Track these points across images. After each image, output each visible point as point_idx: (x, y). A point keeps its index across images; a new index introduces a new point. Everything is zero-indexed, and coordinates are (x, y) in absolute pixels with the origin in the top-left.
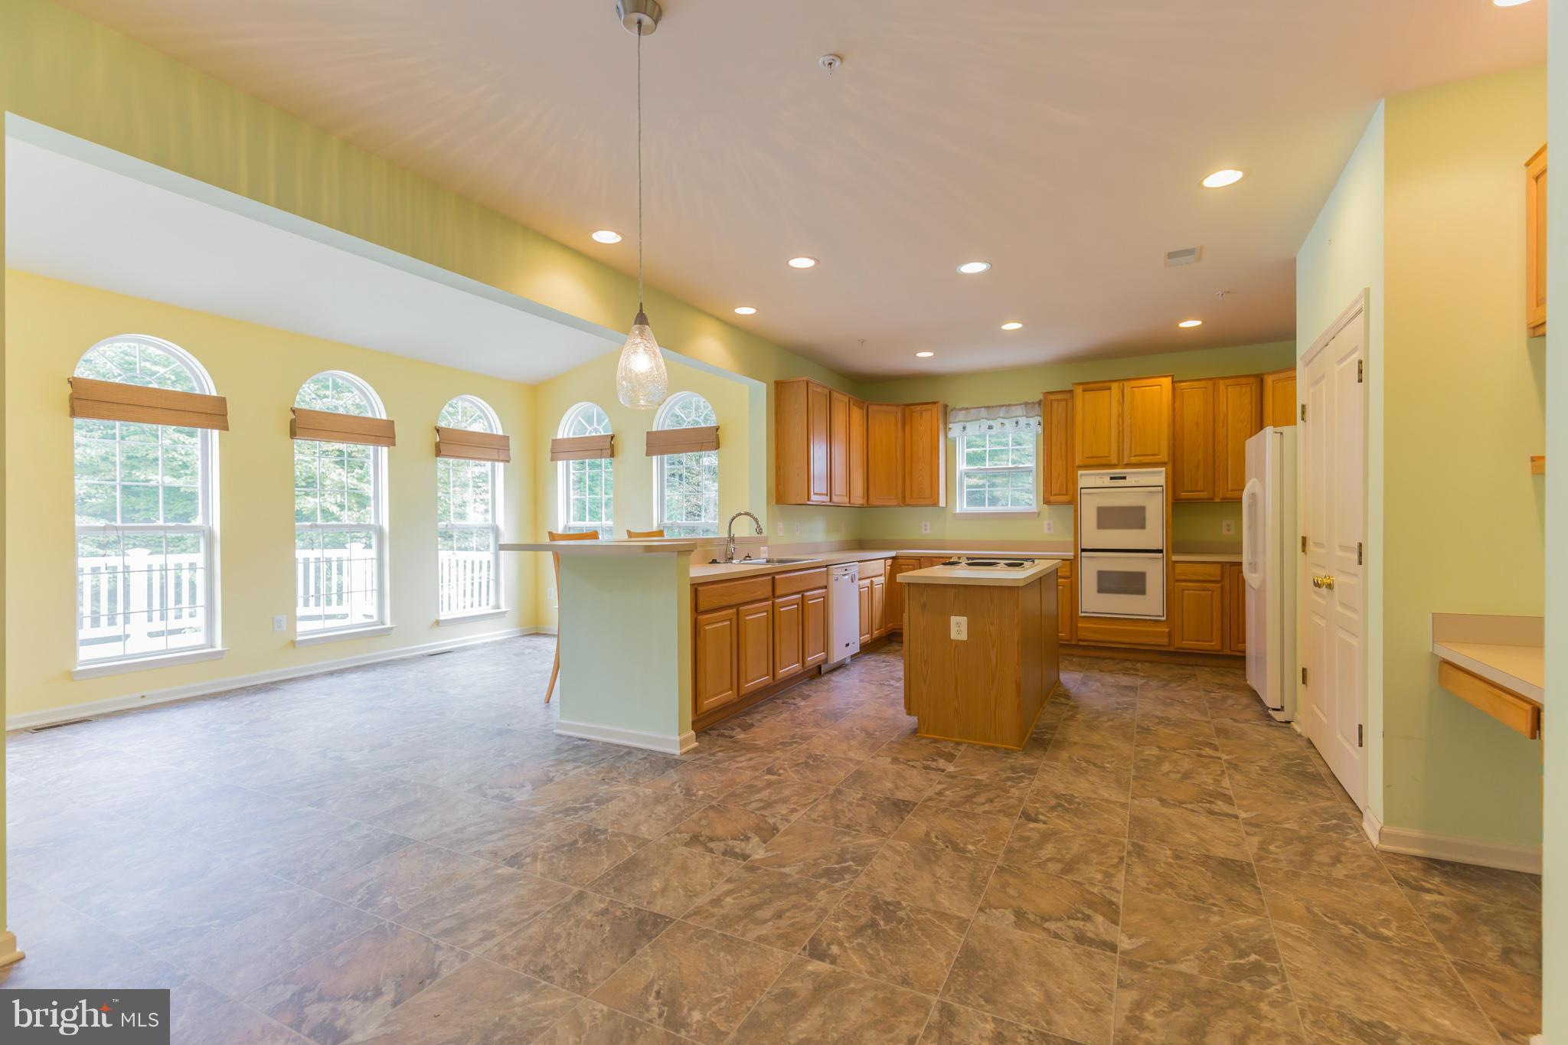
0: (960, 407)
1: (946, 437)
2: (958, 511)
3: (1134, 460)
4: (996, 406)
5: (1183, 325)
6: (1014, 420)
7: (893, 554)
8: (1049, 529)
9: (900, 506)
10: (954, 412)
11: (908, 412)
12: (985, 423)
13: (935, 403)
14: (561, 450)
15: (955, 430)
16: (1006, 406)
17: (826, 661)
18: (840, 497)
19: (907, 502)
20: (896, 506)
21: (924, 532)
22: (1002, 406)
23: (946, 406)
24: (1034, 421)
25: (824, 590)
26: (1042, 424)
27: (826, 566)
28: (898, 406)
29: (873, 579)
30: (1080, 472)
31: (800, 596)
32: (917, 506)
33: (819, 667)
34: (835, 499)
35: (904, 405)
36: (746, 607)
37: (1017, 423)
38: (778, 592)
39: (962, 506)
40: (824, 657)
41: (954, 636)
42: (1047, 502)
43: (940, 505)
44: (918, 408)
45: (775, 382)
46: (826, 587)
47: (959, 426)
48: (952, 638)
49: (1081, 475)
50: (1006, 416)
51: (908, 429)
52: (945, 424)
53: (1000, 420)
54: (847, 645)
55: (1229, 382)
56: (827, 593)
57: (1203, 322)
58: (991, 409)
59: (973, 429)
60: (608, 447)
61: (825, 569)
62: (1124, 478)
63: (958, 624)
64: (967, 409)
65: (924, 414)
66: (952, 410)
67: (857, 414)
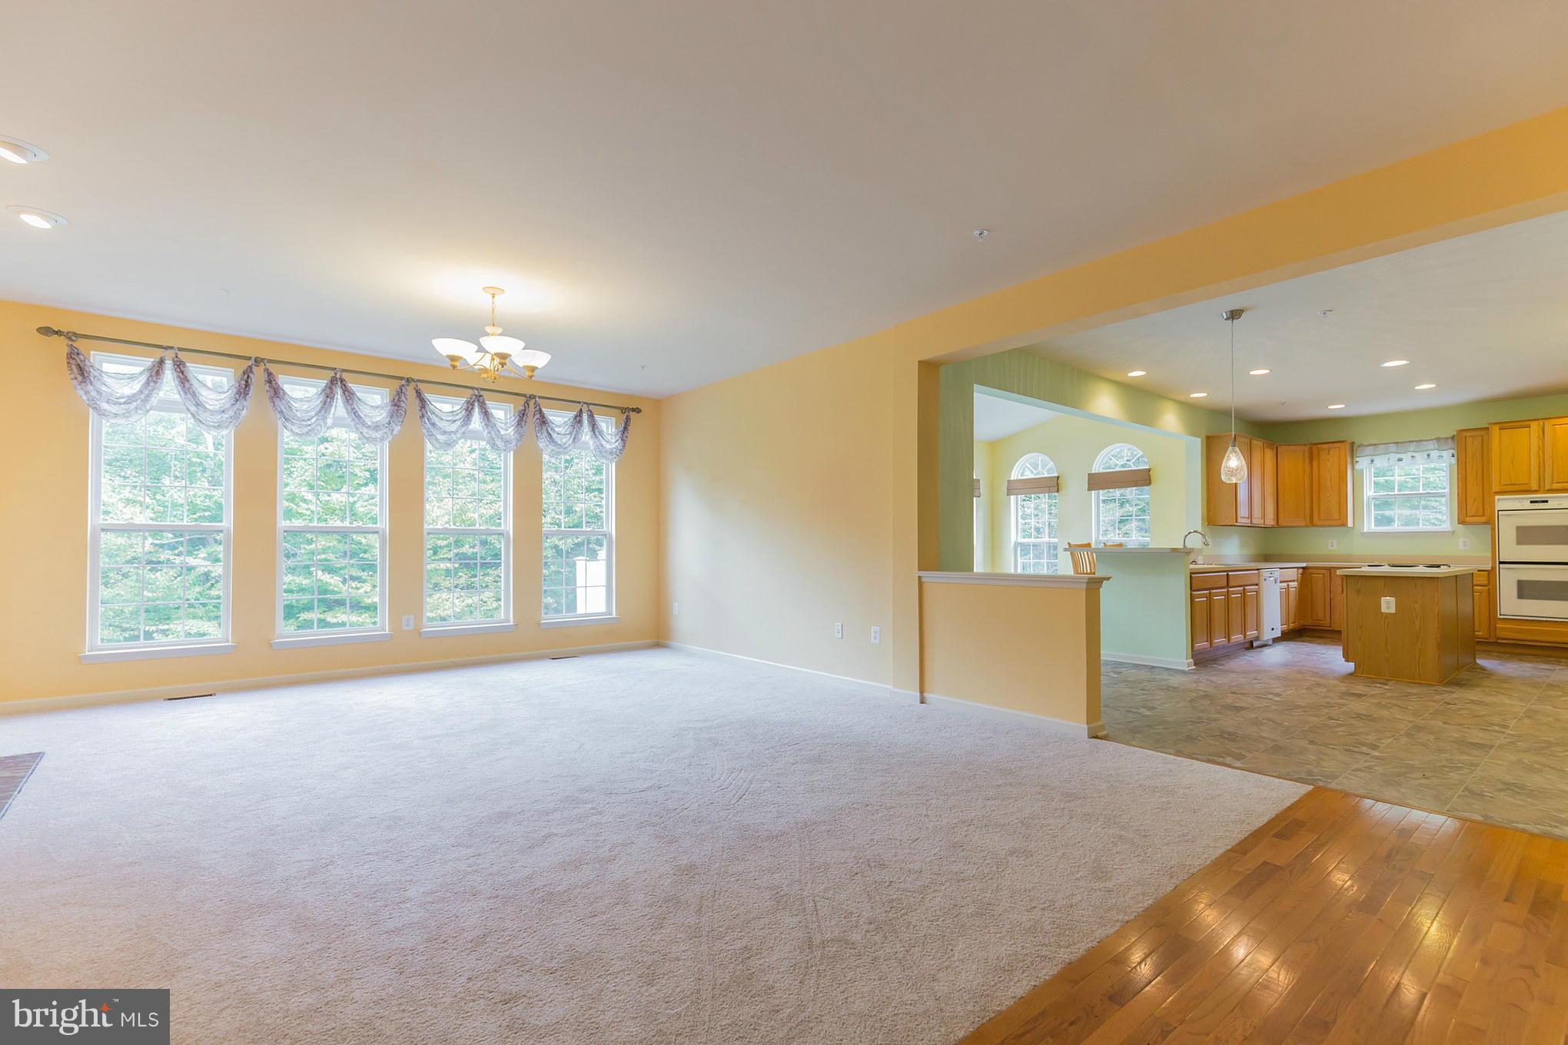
0: (1368, 443)
1: (1353, 469)
2: (1365, 530)
3: (1557, 487)
4: (1406, 442)
6: (1426, 453)
7: (1304, 565)
8: (1465, 546)
9: (1307, 526)
10: (1361, 448)
11: (1314, 450)
12: (1395, 456)
13: (1343, 442)
14: (1013, 488)
15: (1363, 463)
16: (1416, 441)
17: (1257, 638)
18: (1257, 521)
19: (1314, 523)
20: (1304, 526)
21: (1330, 548)
22: (1412, 442)
23: (1353, 444)
24: (1446, 454)
25: (1256, 587)
26: (1456, 456)
27: (1258, 570)
28: (1305, 445)
29: (1290, 583)
30: (1497, 497)
31: (1242, 588)
32: (1323, 526)
33: (1252, 642)
34: (1254, 521)
35: (1311, 444)
36: (1214, 591)
37: (1428, 455)
38: (1231, 584)
39: (1369, 525)
40: (1257, 635)
41: (1384, 609)
42: (1461, 522)
43: (1349, 526)
44: (1325, 446)
45: (1206, 436)
46: (1257, 585)
47: (1367, 460)
48: (1382, 611)
49: (1499, 500)
50: (1416, 450)
51: (1315, 463)
52: (1352, 457)
53: (1411, 454)
54: (1273, 629)
56: (1259, 588)
58: (1399, 445)
59: (1381, 462)
60: (1053, 485)
61: (1257, 572)
62: (1546, 502)
63: (1388, 603)
64: (1375, 445)
65: (1332, 452)
66: (1359, 446)
67: (1269, 454)
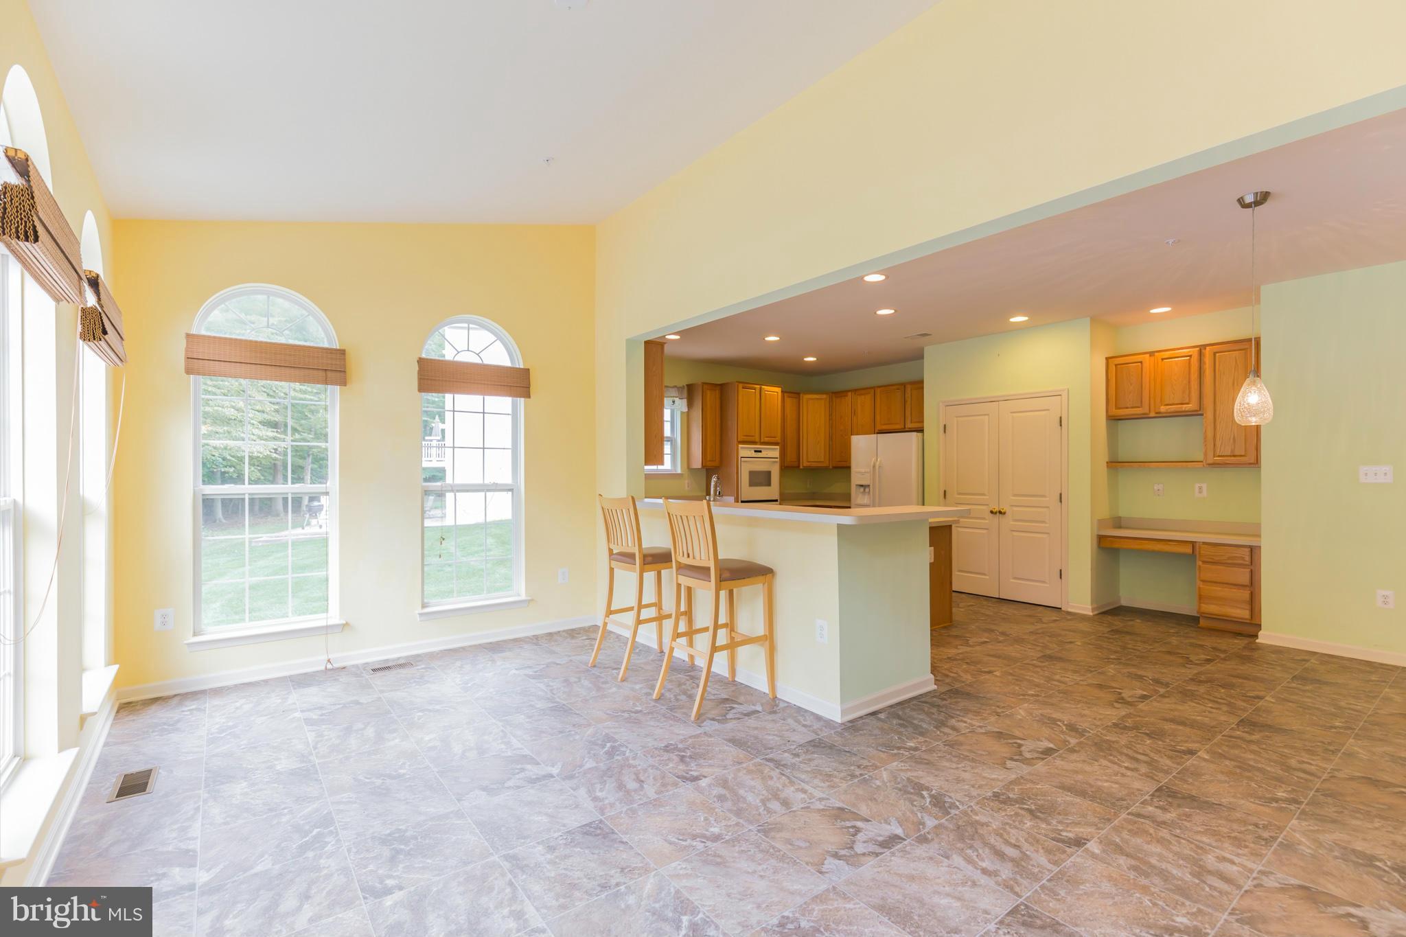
3: (767, 440)
5: (806, 359)
24: (682, 402)
30: (740, 446)
49: (742, 448)
55: (791, 395)
57: (817, 359)
62: (760, 451)
